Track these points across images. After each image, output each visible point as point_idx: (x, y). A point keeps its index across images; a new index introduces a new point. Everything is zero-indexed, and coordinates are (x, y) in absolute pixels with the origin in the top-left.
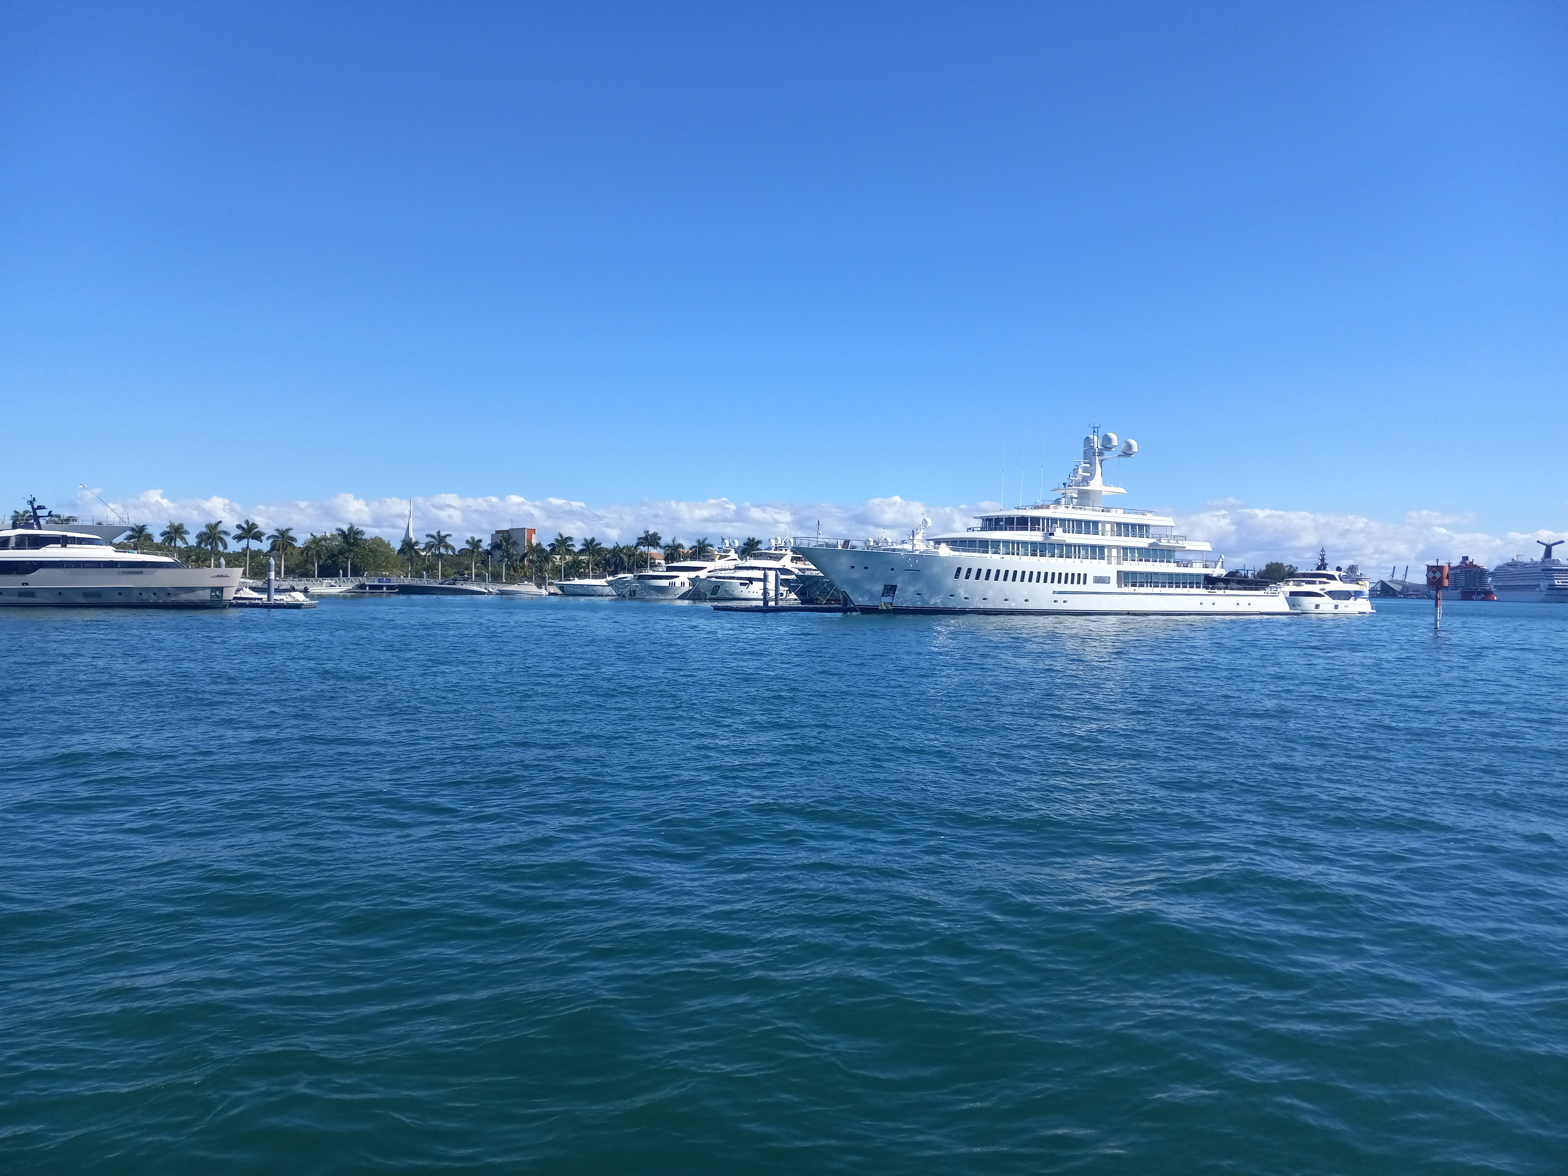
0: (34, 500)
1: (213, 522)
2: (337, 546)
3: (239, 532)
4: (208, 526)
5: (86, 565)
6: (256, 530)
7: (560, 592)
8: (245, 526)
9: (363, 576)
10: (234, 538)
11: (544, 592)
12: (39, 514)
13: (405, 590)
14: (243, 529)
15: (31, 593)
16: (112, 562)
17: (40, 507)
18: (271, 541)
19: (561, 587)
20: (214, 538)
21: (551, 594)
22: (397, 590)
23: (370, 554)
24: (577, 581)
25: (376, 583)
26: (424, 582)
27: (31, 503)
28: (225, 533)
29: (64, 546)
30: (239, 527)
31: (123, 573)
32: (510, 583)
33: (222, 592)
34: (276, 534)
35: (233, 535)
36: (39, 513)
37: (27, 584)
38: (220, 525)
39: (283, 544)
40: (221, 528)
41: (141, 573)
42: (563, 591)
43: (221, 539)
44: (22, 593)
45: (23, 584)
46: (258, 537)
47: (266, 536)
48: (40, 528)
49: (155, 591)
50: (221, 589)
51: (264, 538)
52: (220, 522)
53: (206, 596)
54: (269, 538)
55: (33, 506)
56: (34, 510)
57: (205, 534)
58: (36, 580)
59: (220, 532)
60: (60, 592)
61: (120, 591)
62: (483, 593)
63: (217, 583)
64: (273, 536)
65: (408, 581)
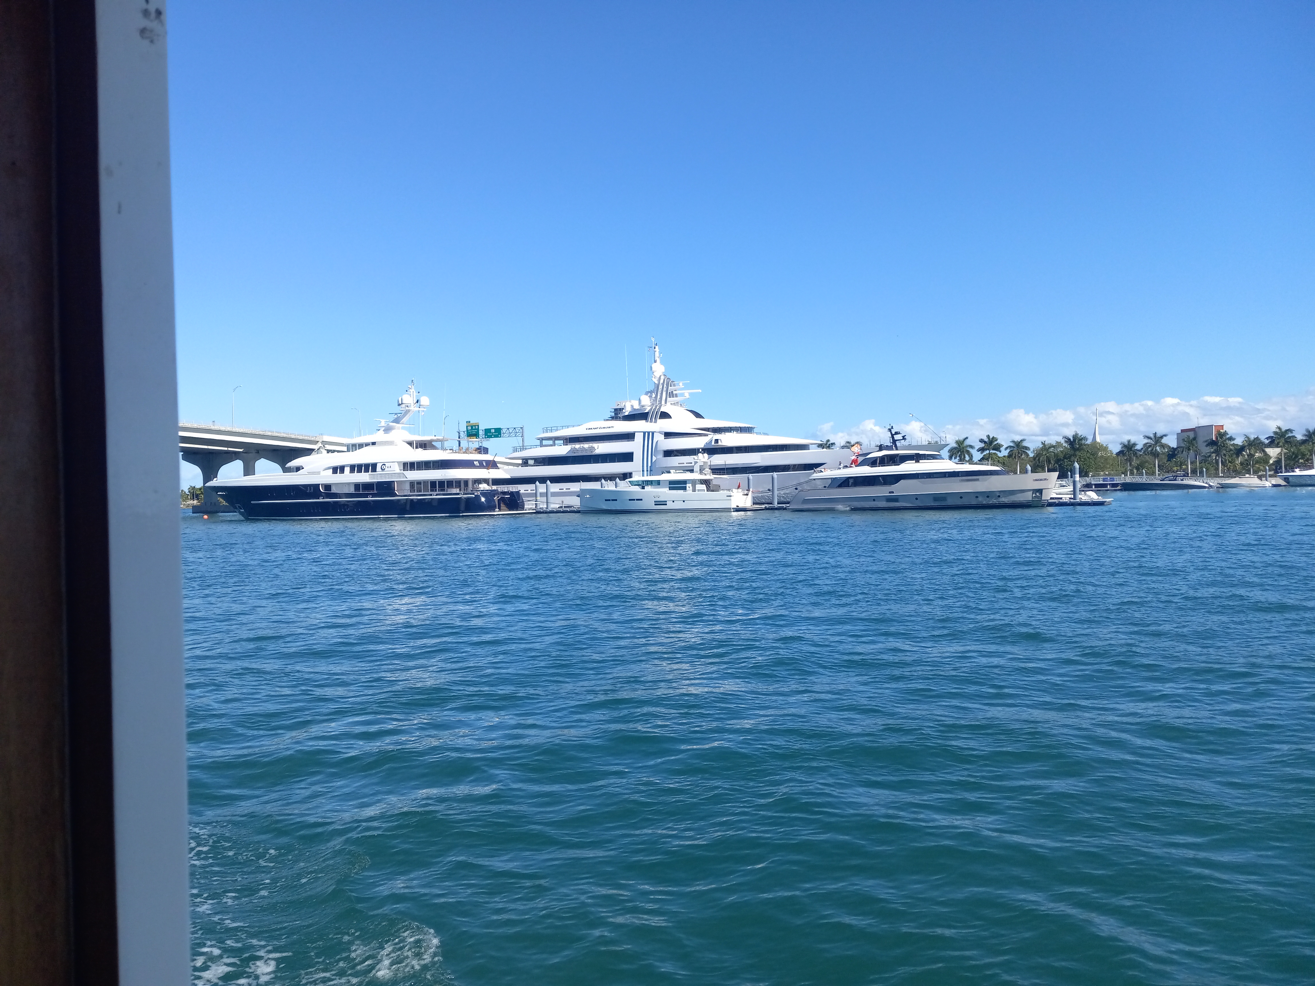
0: (892, 427)
1: (961, 438)
2: (1062, 452)
3: (982, 445)
4: (957, 442)
5: (935, 476)
6: (996, 443)
7: (1283, 483)
8: (986, 440)
9: (1088, 476)
10: (978, 450)
11: (1268, 484)
12: (896, 439)
13: (1127, 487)
14: (985, 442)
15: (895, 499)
16: (954, 472)
17: (897, 433)
18: (1008, 451)
19: (1286, 479)
20: (963, 451)
21: (1274, 486)
22: (1119, 488)
23: (1091, 457)
24: (1298, 472)
25: (1101, 482)
26: (1144, 479)
27: (890, 430)
28: (972, 447)
29: (917, 461)
30: (982, 441)
31: (963, 481)
32: (1228, 477)
33: (1041, 494)
34: (1012, 444)
35: (977, 448)
36: (896, 437)
37: (893, 492)
38: (967, 440)
39: (1019, 453)
40: (967, 442)
41: (978, 480)
42: (1288, 482)
43: (968, 452)
44: (889, 499)
45: (890, 492)
46: (998, 448)
47: (1004, 447)
48: (897, 449)
49: (988, 494)
50: (1040, 491)
51: (1002, 449)
52: (967, 438)
53: (1029, 497)
54: (1006, 449)
55: (891, 433)
56: (892, 435)
57: (955, 448)
58: (899, 489)
59: (967, 446)
60: (917, 497)
61: (961, 495)
62: (1205, 487)
63: (1037, 486)
64: (1010, 447)
65: (1129, 479)
